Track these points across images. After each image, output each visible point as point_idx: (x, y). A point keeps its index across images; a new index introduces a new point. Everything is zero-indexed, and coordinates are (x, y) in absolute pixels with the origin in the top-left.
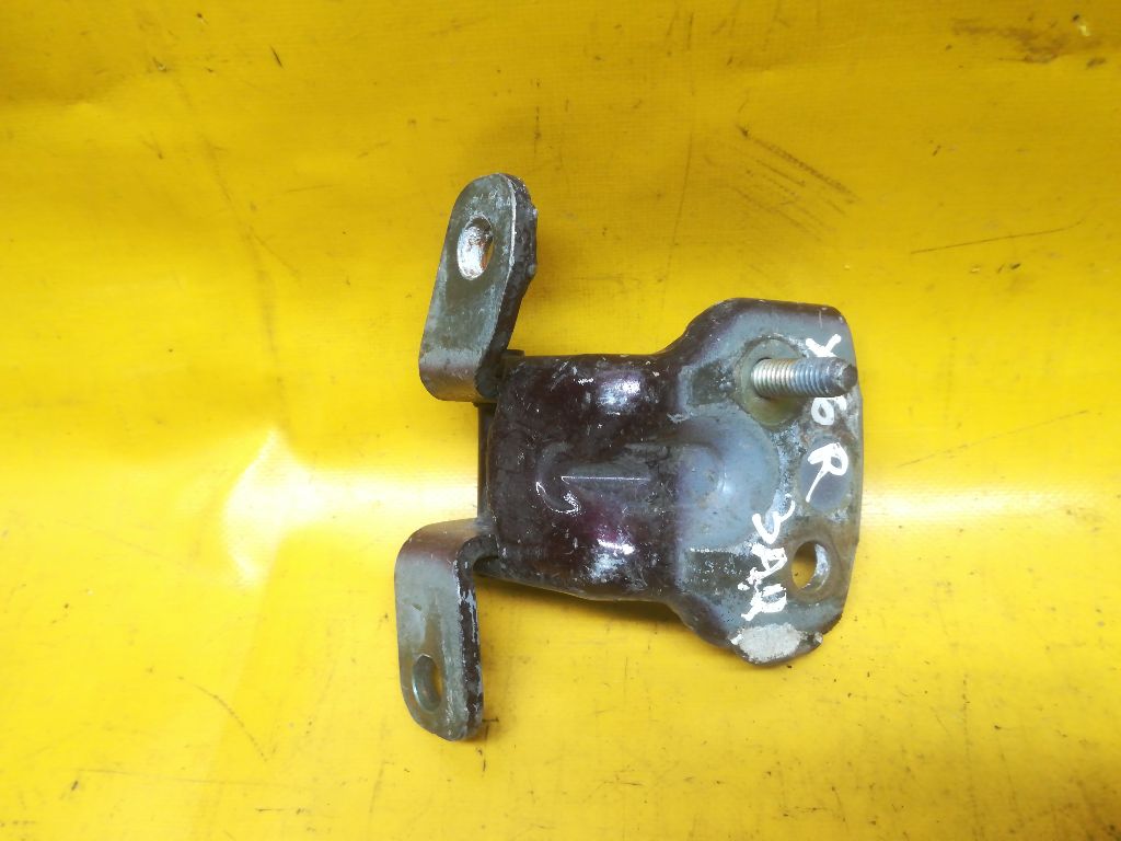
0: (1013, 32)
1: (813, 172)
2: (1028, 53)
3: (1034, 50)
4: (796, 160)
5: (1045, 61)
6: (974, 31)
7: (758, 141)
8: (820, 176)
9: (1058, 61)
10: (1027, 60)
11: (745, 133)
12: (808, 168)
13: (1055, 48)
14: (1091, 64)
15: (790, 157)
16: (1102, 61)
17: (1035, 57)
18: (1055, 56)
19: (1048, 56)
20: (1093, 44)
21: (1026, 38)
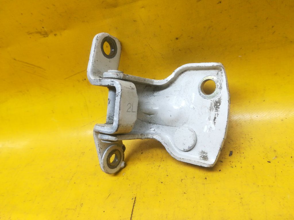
0: (37, 33)
1: (33, 65)
2: (43, 36)
4: (28, 64)
5: (47, 36)
6: (31, 34)
7: (18, 61)
8: (35, 66)
9: (49, 36)
10: (44, 37)
11: (15, 59)
12: (32, 65)
14: (55, 35)
17: (45, 36)
18: (48, 35)
19: (47, 35)
20: (51, 32)
21: (40, 33)
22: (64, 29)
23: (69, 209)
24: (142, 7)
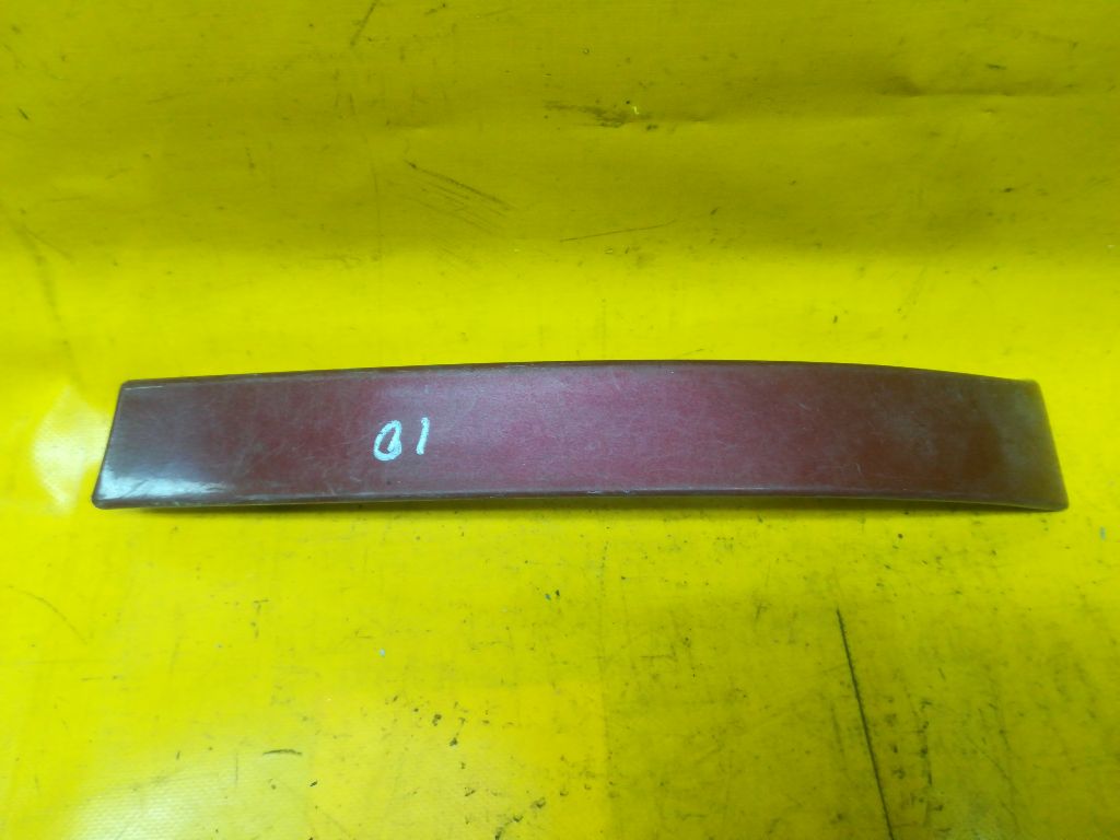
0: (587, 109)
1: (473, 190)
2: (603, 121)
3: (607, 120)
4: (457, 184)
5: (616, 127)
6: (561, 108)
7: (425, 171)
8: (478, 193)
9: (626, 126)
10: (603, 125)
11: (414, 166)
12: (468, 188)
13: (621, 119)
14: (649, 128)
15: (453, 181)
16: (655, 127)
17: (609, 123)
18: (623, 123)
19: (618, 124)
20: (645, 117)
21: (599, 113)
22: (701, 120)
23: (653, 657)
24: (988, 111)
